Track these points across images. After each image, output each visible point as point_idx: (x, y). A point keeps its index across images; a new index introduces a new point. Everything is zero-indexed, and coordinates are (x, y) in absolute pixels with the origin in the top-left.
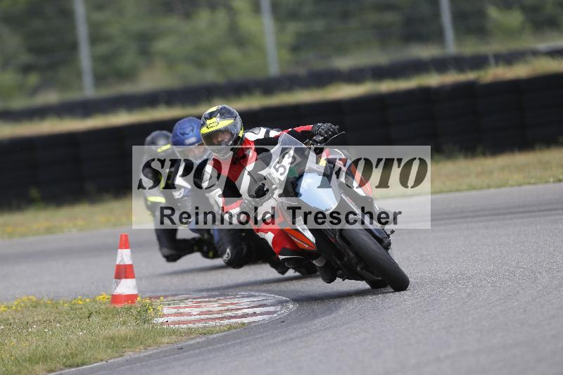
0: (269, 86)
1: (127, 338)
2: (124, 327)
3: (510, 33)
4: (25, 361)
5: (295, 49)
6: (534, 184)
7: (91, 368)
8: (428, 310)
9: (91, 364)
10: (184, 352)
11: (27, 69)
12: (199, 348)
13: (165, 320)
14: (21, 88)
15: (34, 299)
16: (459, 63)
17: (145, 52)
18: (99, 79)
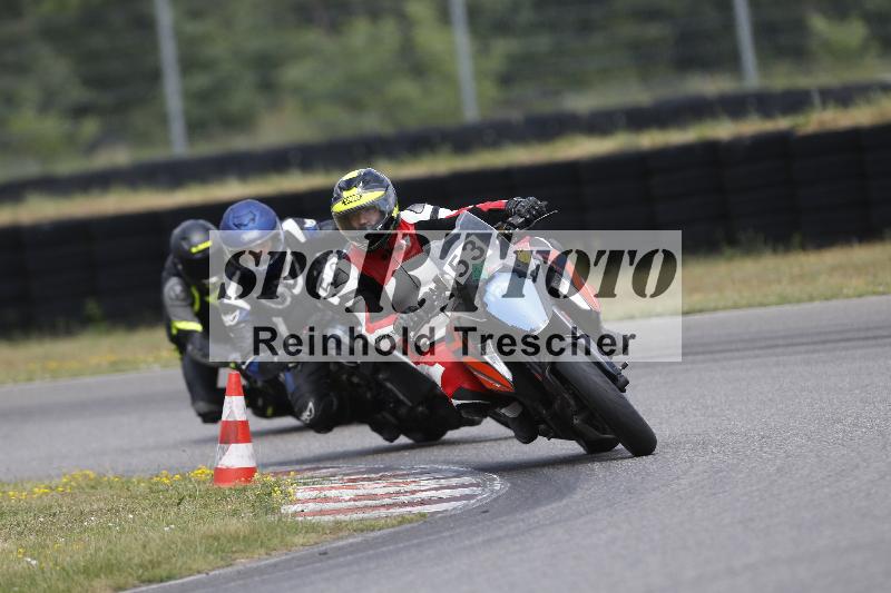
0: (463, 139)
1: (238, 537)
2: (234, 520)
3: (844, 56)
4: (77, 572)
5: (506, 79)
6: (883, 293)
7: (183, 584)
8: (714, 494)
9: (181, 578)
10: (329, 558)
11: (80, 112)
12: (351, 553)
13: (300, 509)
14: (71, 141)
15: (92, 475)
16: (765, 103)
17: (268, 87)
18: (195, 128)
